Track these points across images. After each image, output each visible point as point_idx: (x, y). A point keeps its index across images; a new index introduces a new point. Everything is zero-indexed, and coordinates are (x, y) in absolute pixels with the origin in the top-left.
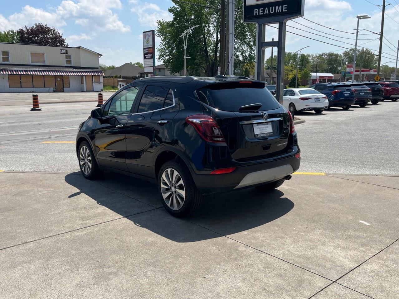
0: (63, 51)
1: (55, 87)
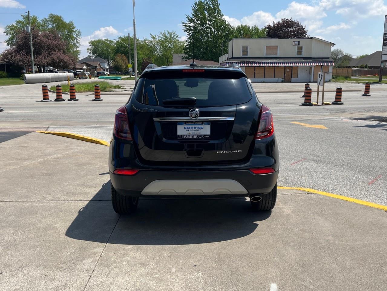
0: (295, 42)
1: (283, 78)
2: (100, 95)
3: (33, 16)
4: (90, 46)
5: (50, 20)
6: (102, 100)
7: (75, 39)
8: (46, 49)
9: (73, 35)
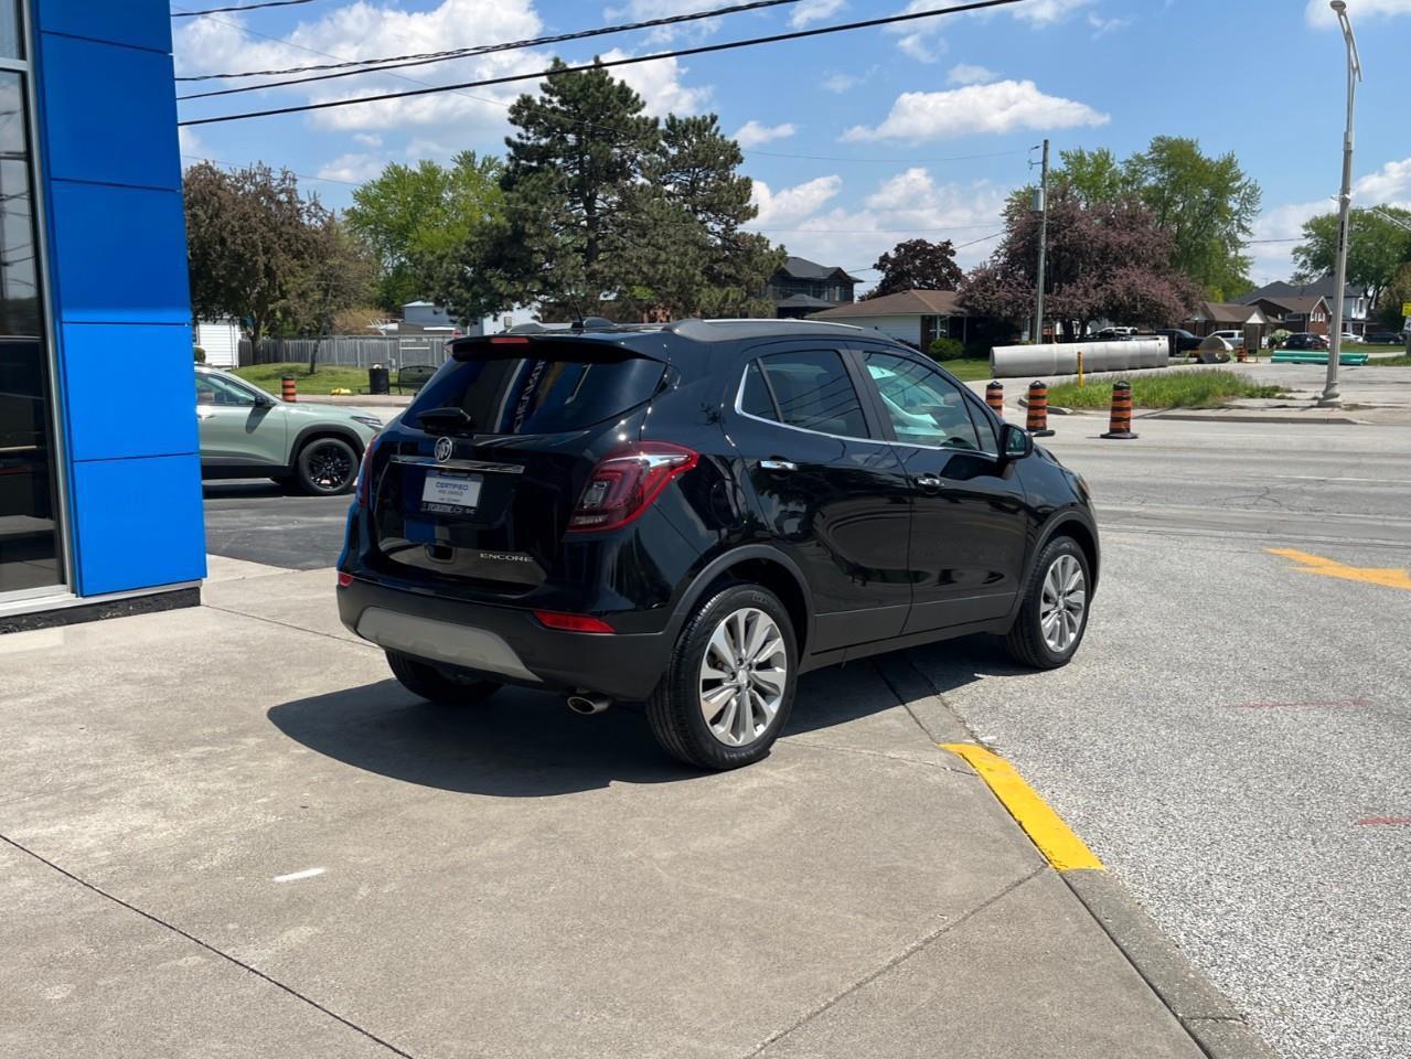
2: (1128, 419)
3: (1097, 153)
4: (1307, 236)
5: (1152, 159)
6: (1135, 437)
7: (1236, 217)
8: (1096, 262)
9: (1231, 204)
